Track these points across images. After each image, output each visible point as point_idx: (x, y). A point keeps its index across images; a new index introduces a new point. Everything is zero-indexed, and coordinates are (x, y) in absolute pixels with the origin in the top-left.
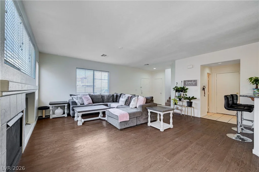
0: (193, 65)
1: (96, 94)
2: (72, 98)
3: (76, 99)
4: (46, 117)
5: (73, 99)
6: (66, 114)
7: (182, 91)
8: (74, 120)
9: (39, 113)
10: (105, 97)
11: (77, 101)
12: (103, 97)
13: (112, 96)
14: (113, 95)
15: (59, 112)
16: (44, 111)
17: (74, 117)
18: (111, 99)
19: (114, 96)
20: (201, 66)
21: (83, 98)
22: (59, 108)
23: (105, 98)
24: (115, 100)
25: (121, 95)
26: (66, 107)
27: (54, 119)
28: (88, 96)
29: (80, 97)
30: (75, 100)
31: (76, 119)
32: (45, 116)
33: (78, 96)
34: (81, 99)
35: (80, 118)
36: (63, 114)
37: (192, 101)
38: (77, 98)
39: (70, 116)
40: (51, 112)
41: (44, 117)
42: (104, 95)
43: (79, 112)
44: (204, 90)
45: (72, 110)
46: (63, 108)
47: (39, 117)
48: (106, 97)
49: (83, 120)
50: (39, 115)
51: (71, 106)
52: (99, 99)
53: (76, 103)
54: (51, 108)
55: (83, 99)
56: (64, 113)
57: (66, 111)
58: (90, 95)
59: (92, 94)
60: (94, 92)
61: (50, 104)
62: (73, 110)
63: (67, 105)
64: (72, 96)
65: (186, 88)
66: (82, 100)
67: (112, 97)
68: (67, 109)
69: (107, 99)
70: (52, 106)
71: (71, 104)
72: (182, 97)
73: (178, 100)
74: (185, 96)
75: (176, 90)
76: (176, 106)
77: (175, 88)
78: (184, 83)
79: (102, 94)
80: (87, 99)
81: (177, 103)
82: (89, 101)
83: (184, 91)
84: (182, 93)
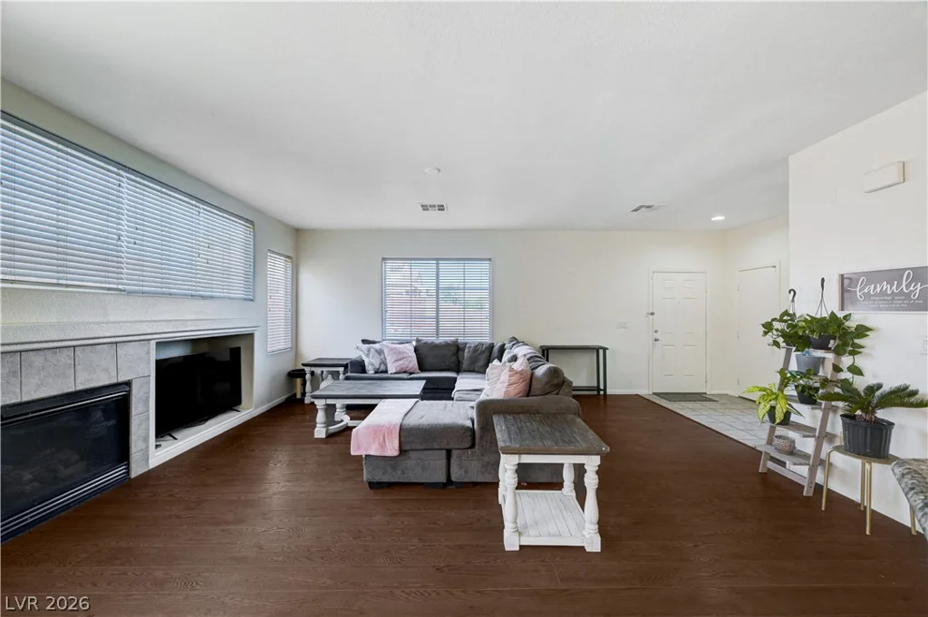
1: (439, 340)
5: (363, 354)
7: (821, 345)
10: (467, 349)
11: (366, 361)
12: (461, 353)
13: (488, 347)
16: (298, 381)
21: (387, 353)
22: (329, 377)
23: (465, 355)
26: (341, 377)
28: (410, 347)
29: (378, 347)
30: (363, 357)
32: (302, 395)
34: (380, 355)
40: (308, 387)
41: (299, 396)
42: (465, 344)
48: (469, 351)
53: (364, 365)
54: (307, 375)
55: (387, 355)
58: (418, 344)
59: (433, 339)
60: (438, 334)
61: (303, 365)
63: (343, 368)
64: (364, 345)
65: (851, 325)
66: (382, 357)
70: (309, 368)
71: (350, 367)
72: (825, 382)
73: (791, 391)
74: (846, 375)
75: (784, 335)
76: (780, 431)
77: (781, 320)
78: (843, 291)
79: (461, 340)
80: (395, 357)
81: (787, 415)
82: (401, 362)
83: (832, 344)
84: (830, 356)
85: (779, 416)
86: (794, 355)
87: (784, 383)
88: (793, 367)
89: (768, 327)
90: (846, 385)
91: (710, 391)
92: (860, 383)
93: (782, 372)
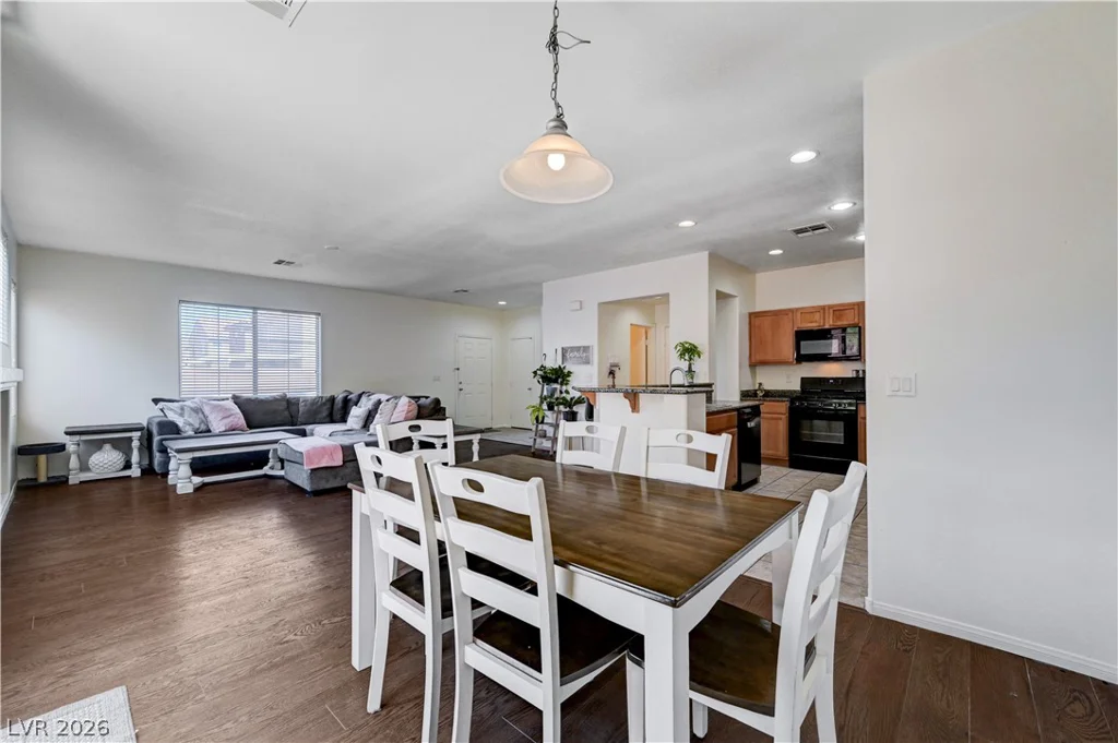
0: (581, 302)
1: (262, 395)
2: (162, 410)
3: (175, 412)
4: (52, 481)
5: (165, 416)
6: (134, 466)
7: (556, 381)
8: (166, 482)
9: (20, 468)
10: (301, 404)
11: (180, 422)
12: (293, 408)
13: (328, 400)
14: (332, 399)
15: (106, 462)
16: (42, 458)
17: (165, 474)
18: (325, 413)
19: (336, 401)
20: (600, 304)
21: (207, 410)
22: (107, 447)
23: (301, 409)
24: (337, 416)
25: (360, 396)
26: (135, 444)
27: (84, 485)
28: (230, 404)
29: (192, 405)
30: (172, 417)
31: (171, 479)
32: (48, 478)
33: (188, 403)
34: (197, 413)
35: (185, 470)
36: (122, 470)
37: (575, 409)
38: (182, 409)
39: (154, 474)
40: (74, 462)
41: (43, 479)
42: (298, 399)
43: (179, 451)
44: (614, 377)
45: (160, 451)
46: (123, 445)
47: (19, 481)
48: (305, 405)
49: (197, 480)
50: (22, 476)
51: (156, 439)
52: (275, 412)
53: (177, 426)
54: (71, 448)
55: (207, 412)
56: (128, 466)
57: (135, 458)
58: (237, 401)
59: (250, 395)
60: (255, 390)
61: (67, 433)
62: (164, 450)
63: (139, 434)
64: (161, 405)
65: (566, 371)
66: (201, 415)
67: (328, 406)
68: (140, 449)
69: (309, 411)
70: (77, 438)
71: (155, 430)
72: (557, 399)
73: (545, 407)
74: (564, 395)
75: (542, 377)
76: (540, 426)
77: (540, 370)
78: (564, 356)
79: (289, 395)
80: (221, 415)
81: (543, 418)
82: (231, 419)
83: (560, 380)
84: (558, 386)
85: (540, 419)
86: (546, 387)
87: (542, 402)
88: (545, 393)
89: (535, 373)
90: (564, 398)
91: (494, 427)
92: (568, 397)
93: (541, 397)
